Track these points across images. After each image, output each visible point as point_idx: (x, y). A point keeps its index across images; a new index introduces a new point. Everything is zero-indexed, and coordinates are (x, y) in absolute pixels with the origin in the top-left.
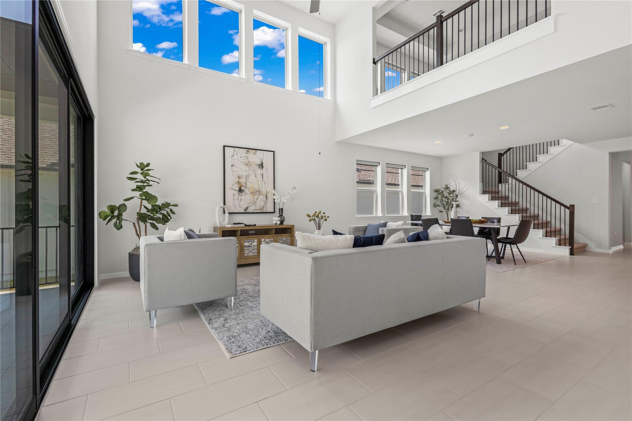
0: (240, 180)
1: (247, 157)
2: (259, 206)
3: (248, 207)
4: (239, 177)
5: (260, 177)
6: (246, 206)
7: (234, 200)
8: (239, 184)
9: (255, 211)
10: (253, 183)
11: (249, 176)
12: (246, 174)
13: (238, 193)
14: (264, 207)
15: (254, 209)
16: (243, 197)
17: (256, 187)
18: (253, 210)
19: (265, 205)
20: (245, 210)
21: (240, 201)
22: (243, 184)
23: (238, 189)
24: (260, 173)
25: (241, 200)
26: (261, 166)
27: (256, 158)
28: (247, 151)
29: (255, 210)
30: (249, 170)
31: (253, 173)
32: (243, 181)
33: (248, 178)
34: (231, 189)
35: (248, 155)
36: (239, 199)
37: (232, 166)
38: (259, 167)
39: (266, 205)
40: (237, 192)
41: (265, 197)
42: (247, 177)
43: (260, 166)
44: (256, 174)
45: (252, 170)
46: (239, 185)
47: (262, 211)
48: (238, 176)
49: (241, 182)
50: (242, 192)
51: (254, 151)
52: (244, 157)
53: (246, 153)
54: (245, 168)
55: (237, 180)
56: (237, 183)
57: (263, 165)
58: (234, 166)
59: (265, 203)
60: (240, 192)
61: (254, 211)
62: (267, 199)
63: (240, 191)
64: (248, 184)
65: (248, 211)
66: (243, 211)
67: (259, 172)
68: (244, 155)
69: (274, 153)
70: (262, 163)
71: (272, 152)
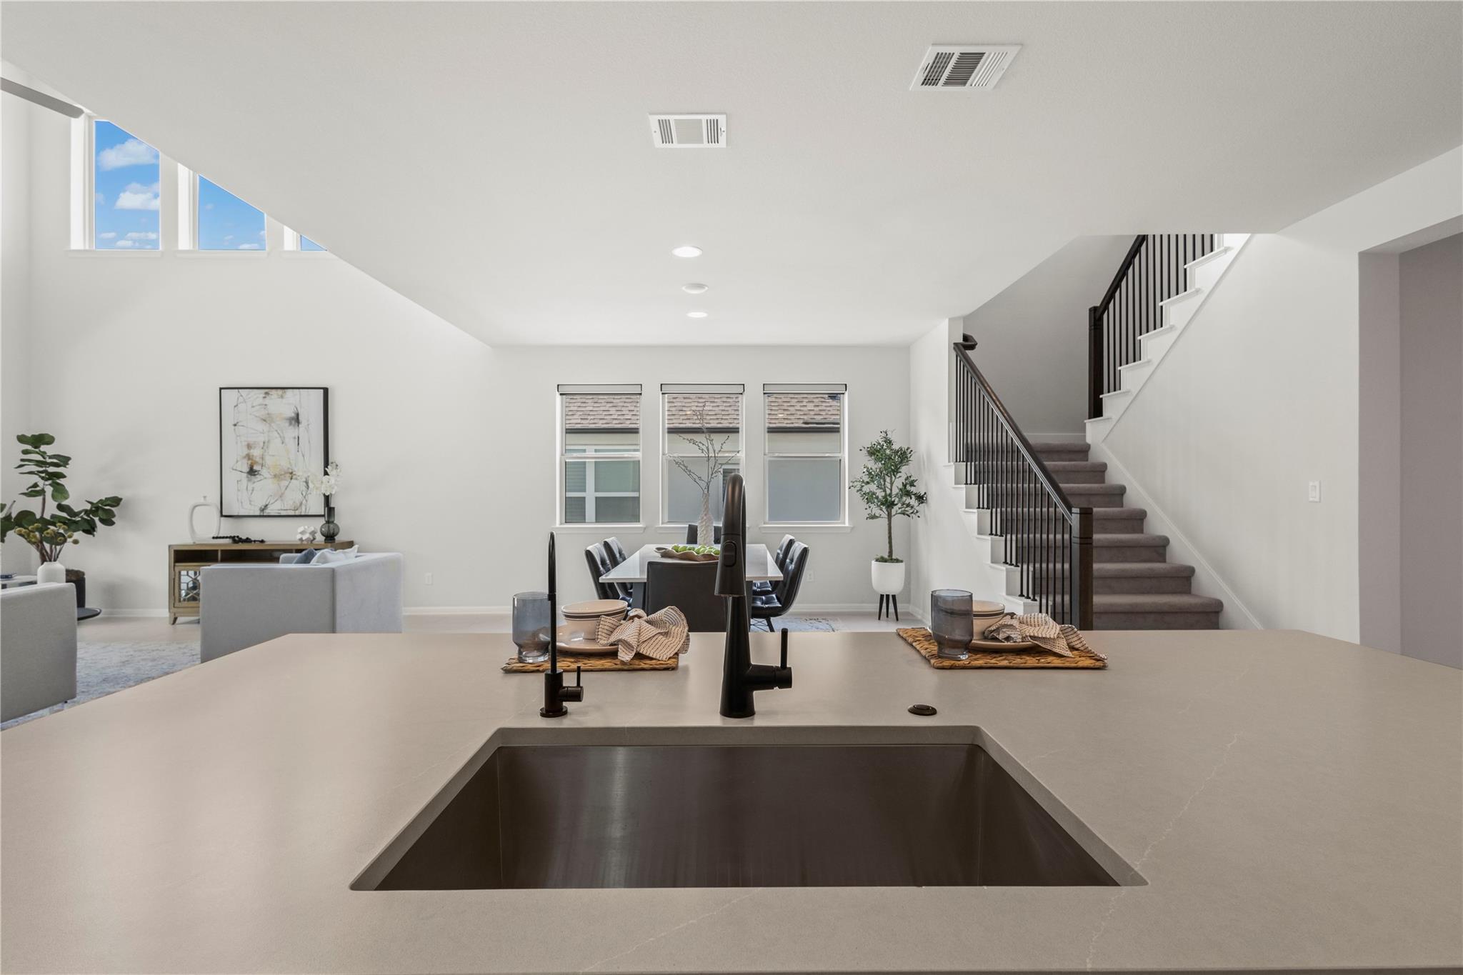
0: (252, 451)
1: (266, 405)
2: (291, 502)
3: (267, 505)
4: (249, 446)
5: (292, 444)
6: (262, 504)
7: (239, 490)
8: (249, 459)
9: (283, 513)
10: (277, 455)
11: (268, 442)
12: (263, 440)
13: (248, 477)
14: (301, 504)
15: (280, 508)
16: (257, 485)
17: (285, 464)
18: (279, 510)
19: (304, 501)
20: (262, 510)
21: (252, 494)
22: (257, 459)
23: (246, 469)
24: (294, 436)
25: (253, 490)
26: (296, 420)
27: (283, 406)
28: (266, 393)
29: (282, 510)
30: (269, 431)
31: (278, 436)
32: (256, 453)
33: (267, 447)
34: (233, 469)
35: (267, 401)
36: (250, 488)
37: (235, 425)
38: (291, 424)
39: (306, 501)
40: (245, 475)
41: (304, 484)
42: (266, 444)
43: (293, 422)
44: (284, 438)
45: (276, 431)
46: (250, 462)
47: (297, 513)
48: (246, 443)
49: (253, 456)
50: (255, 475)
51: (280, 392)
52: (259, 405)
53: (264, 397)
54: (262, 427)
55: (246, 451)
56: (245, 457)
57: (300, 418)
58: (239, 424)
59: (305, 497)
60: (251, 475)
61: (280, 512)
62: (308, 487)
63: (252, 472)
64: (267, 458)
65: (267, 512)
66: (258, 513)
67: (291, 432)
68: (260, 400)
69: (326, 391)
70: (298, 415)
71: (322, 390)
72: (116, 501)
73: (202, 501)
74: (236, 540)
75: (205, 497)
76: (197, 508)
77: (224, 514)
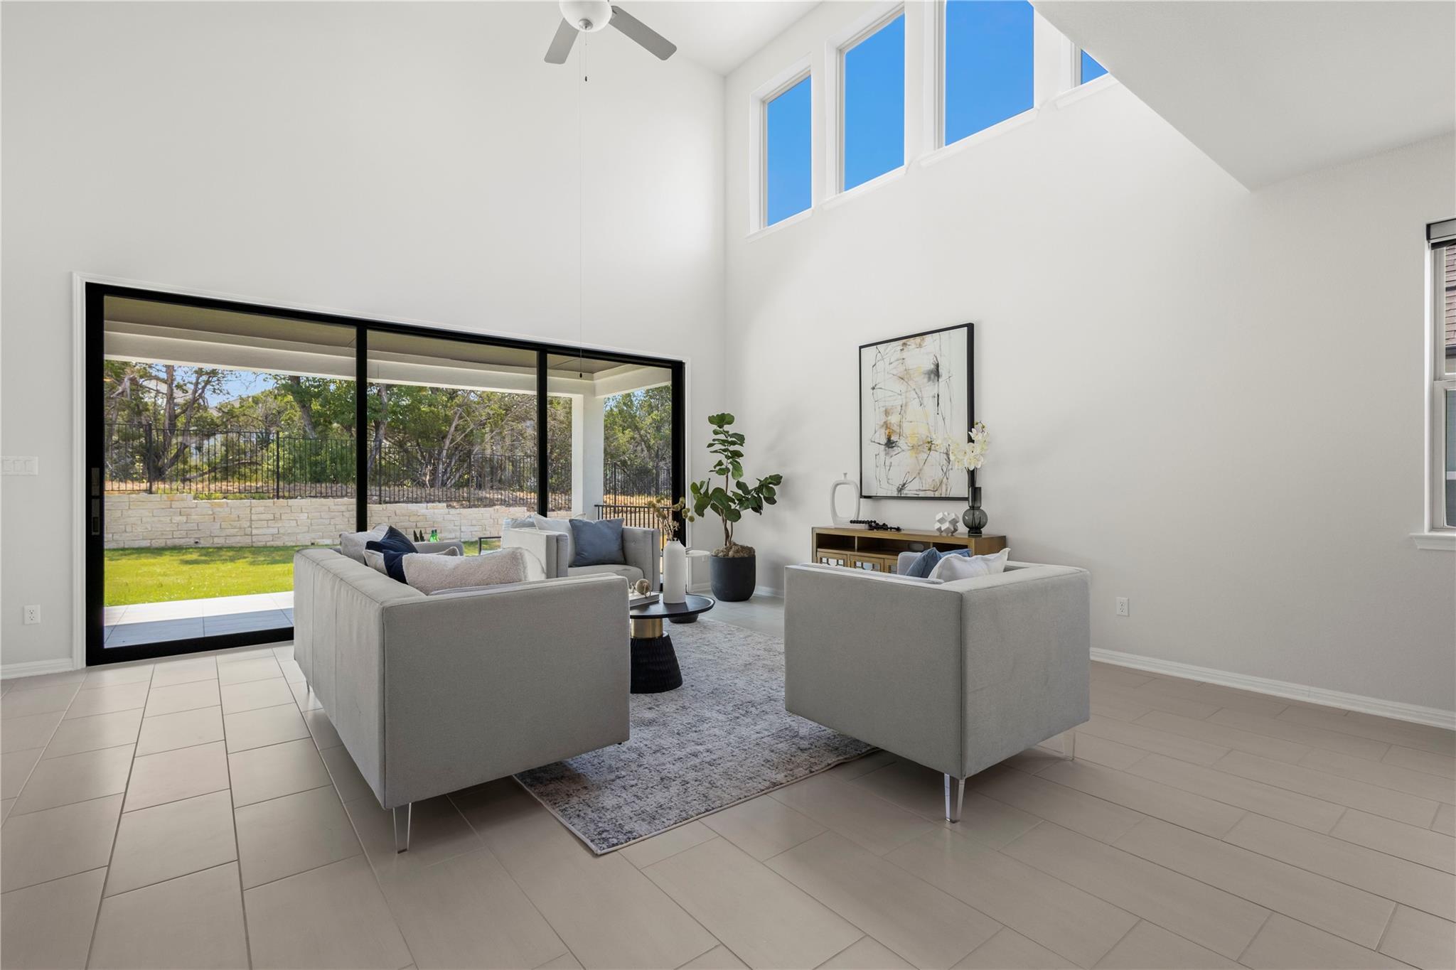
0: (889, 418)
1: (903, 359)
2: (930, 481)
3: (904, 484)
4: (887, 413)
5: (930, 403)
6: (899, 483)
7: (877, 466)
8: (887, 428)
9: (922, 494)
10: (916, 424)
11: (906, 405)
12: (901, 403)
13: (886, 450)
14: (941, 483)
15: (918, 488)
16: (895, 460)
17: (923, 431)
18: (916, 490)
19: (945, 480)
20: (900, 490)
21: (889, 470)
22: (896, 428)
23: (884, 441)
24: (932, 394)
25: (890, 466)
26: (936, 373)
27: (919, 354)
28: (904, 344)
29: (920, 490)
30: (907, 392)
31: (916, 396)
32: (894, 419)
33: (905, 412)
34: (872, 441)
35: (905, 354)
36: (887, 463)
37: (873, 388)
38: (929, 379)
39: (947, 479)
40: (883, 447)
41: (945, 455)
42: (903, 408)
43: (932, 376)
44: (922, 398)
45: (914, 389)
46: (887, 432)
47: (937, 494)
48: (884, 409)
49: (890, 423)
50: (893, 447)
51: (918, 339)
52: (898, 360)
53: (901, 350)
54: (898, 387)
55: (883, 419)
56: (883, 426)
57: (940, 371)
58: (877, 387)
59: (945, 474)
60: (889, 447)
61: (918, 493)
62: (949, 460)
63: (890, 444)
64: (905, 425)
65: (906, 492)
66: (895, 494)
67: (930, 389)
68: (898, 355)
69: (970, 327)
70: (937, 366)
71: (966, 328)
72: (777, 479)
73: (842, 478)
74: (873, 526)
75: (845, 474)
76: (839, 486)
77: (863, 494)
